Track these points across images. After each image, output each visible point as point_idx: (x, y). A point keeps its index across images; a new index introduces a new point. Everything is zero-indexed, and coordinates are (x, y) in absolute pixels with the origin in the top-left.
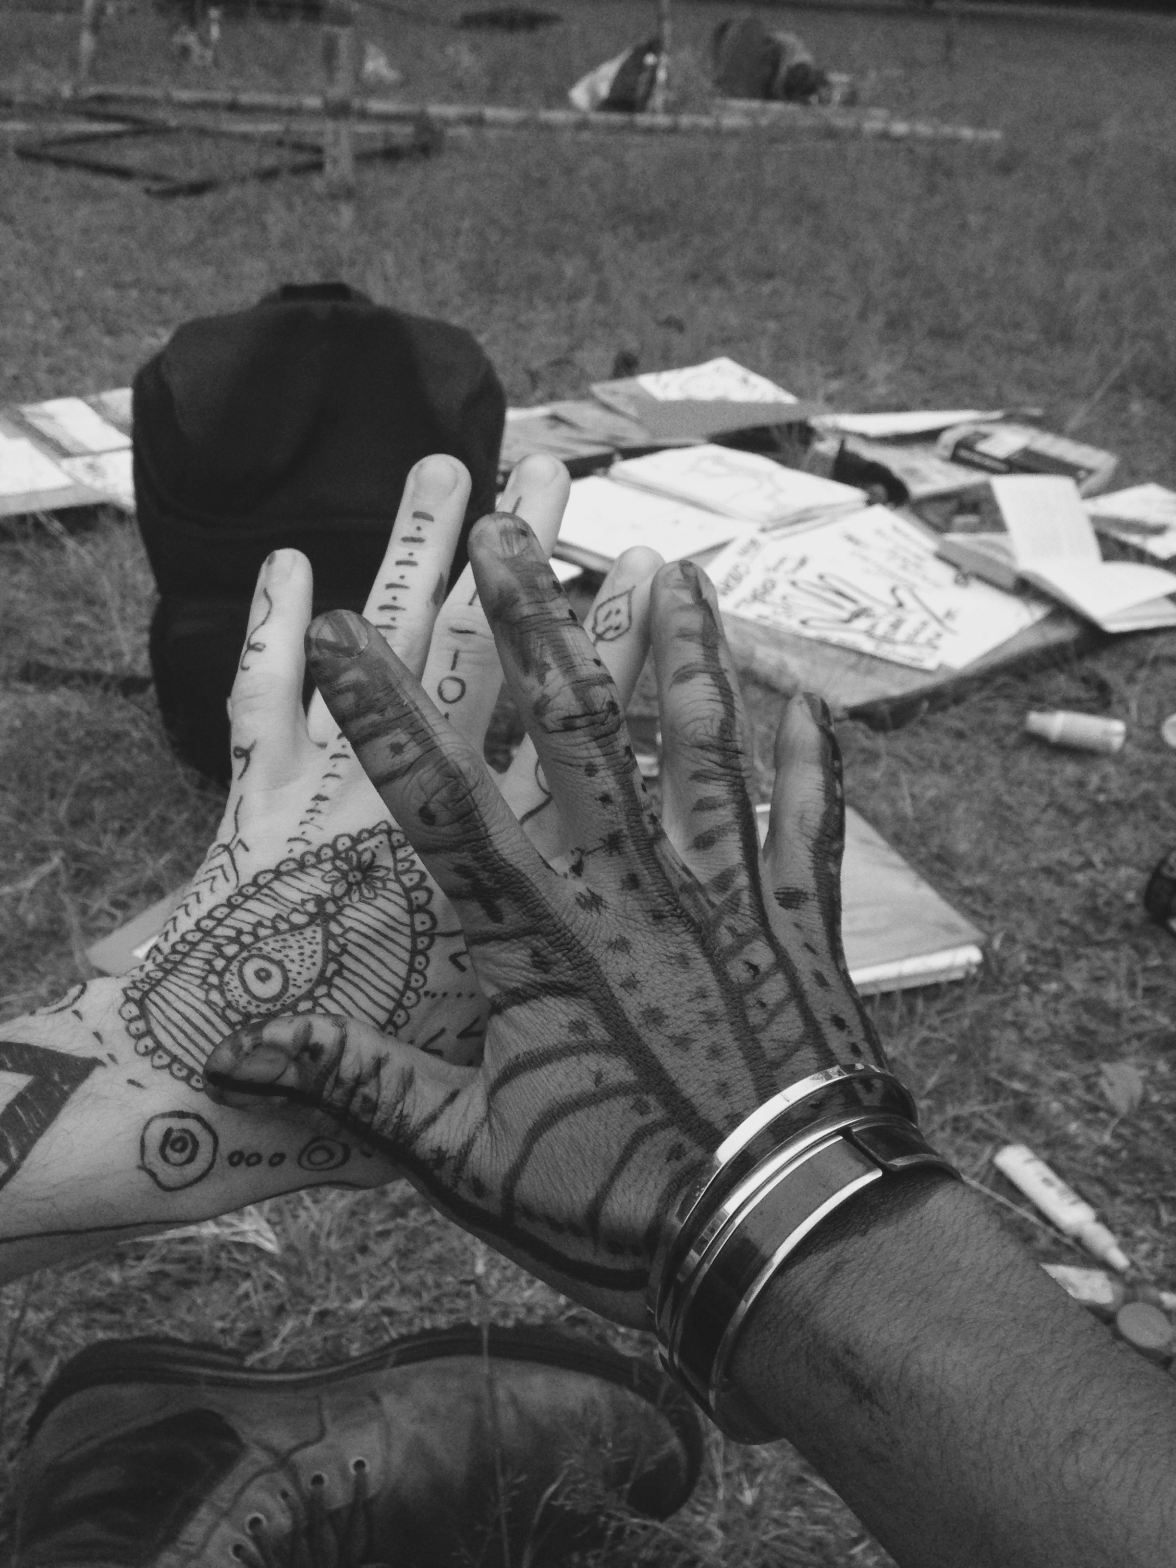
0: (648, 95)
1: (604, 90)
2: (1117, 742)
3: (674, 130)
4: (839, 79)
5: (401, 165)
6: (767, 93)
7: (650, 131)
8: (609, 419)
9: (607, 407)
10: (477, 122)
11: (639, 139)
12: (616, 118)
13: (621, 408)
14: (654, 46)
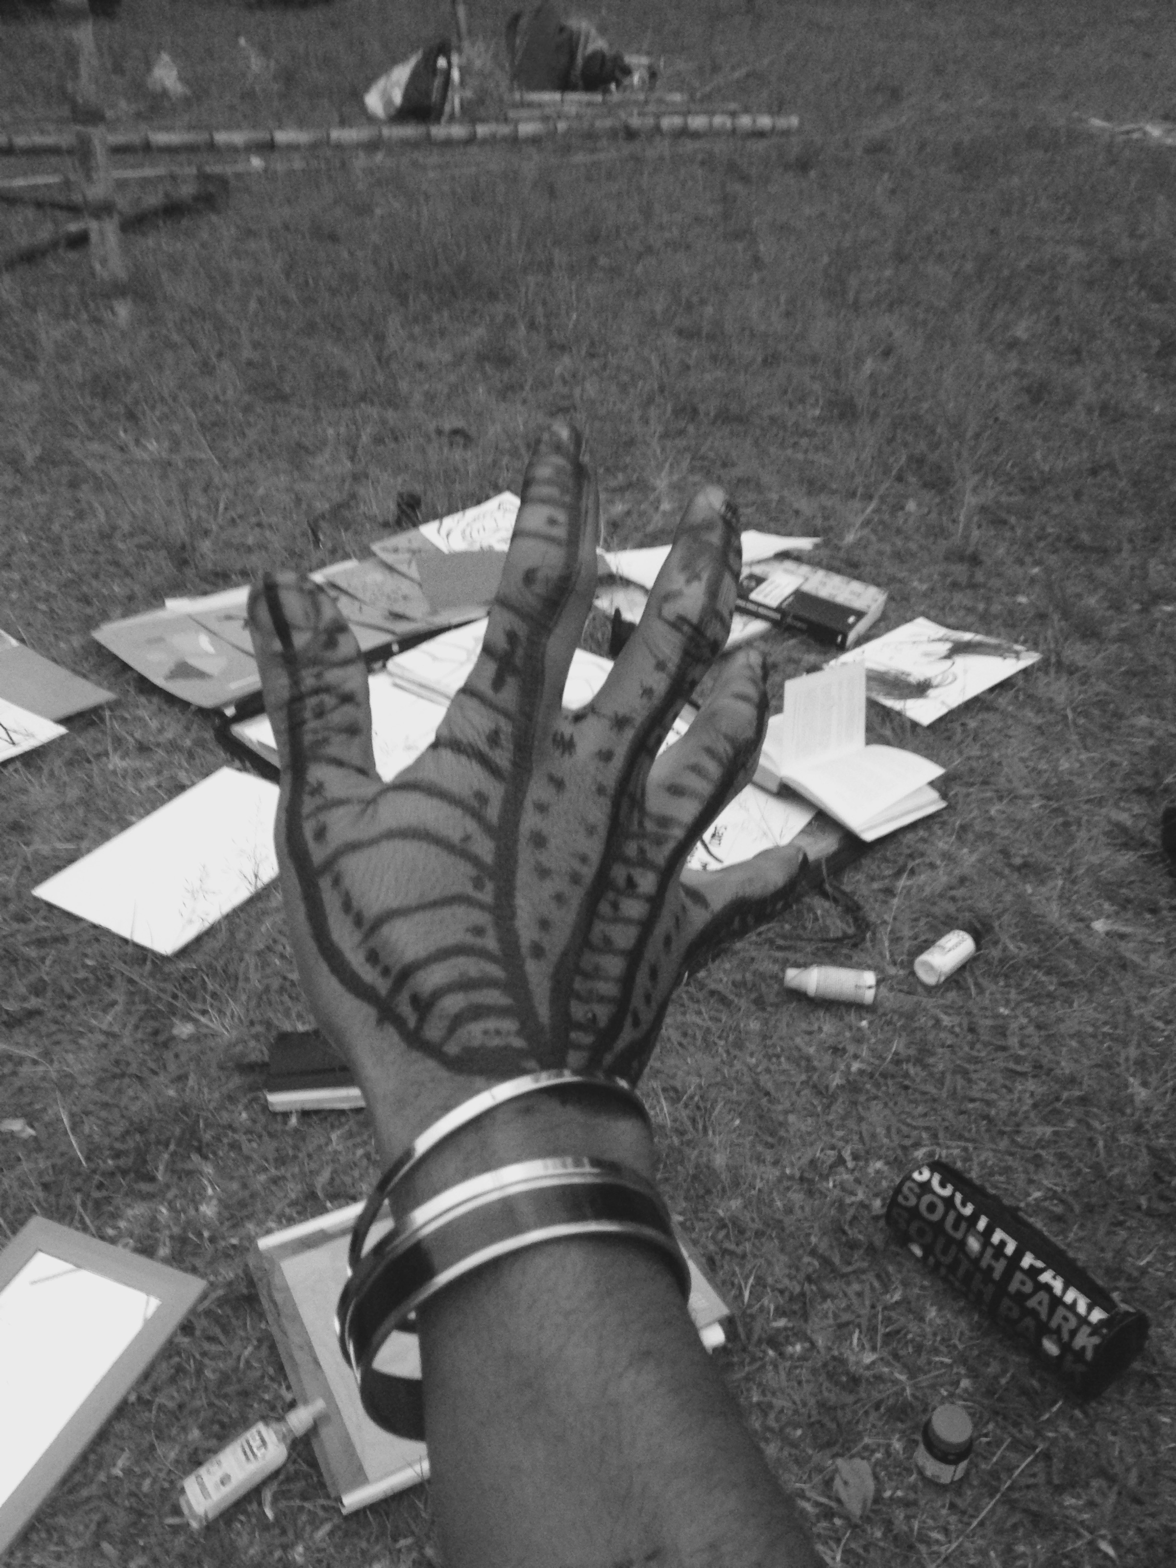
0: (444, 97)
1: (398, 98)
2: (869, 996)
3: (471, 140)
4: (638, 61)
5: (185, 222)
6: (565, 85)
7: (448, 143)
8: (390, 583)
9: (390, 568)
10: (268, 147)
11: (434, 159)
12: (409, 131)
13: (403, 568)
14: (444, 49)
